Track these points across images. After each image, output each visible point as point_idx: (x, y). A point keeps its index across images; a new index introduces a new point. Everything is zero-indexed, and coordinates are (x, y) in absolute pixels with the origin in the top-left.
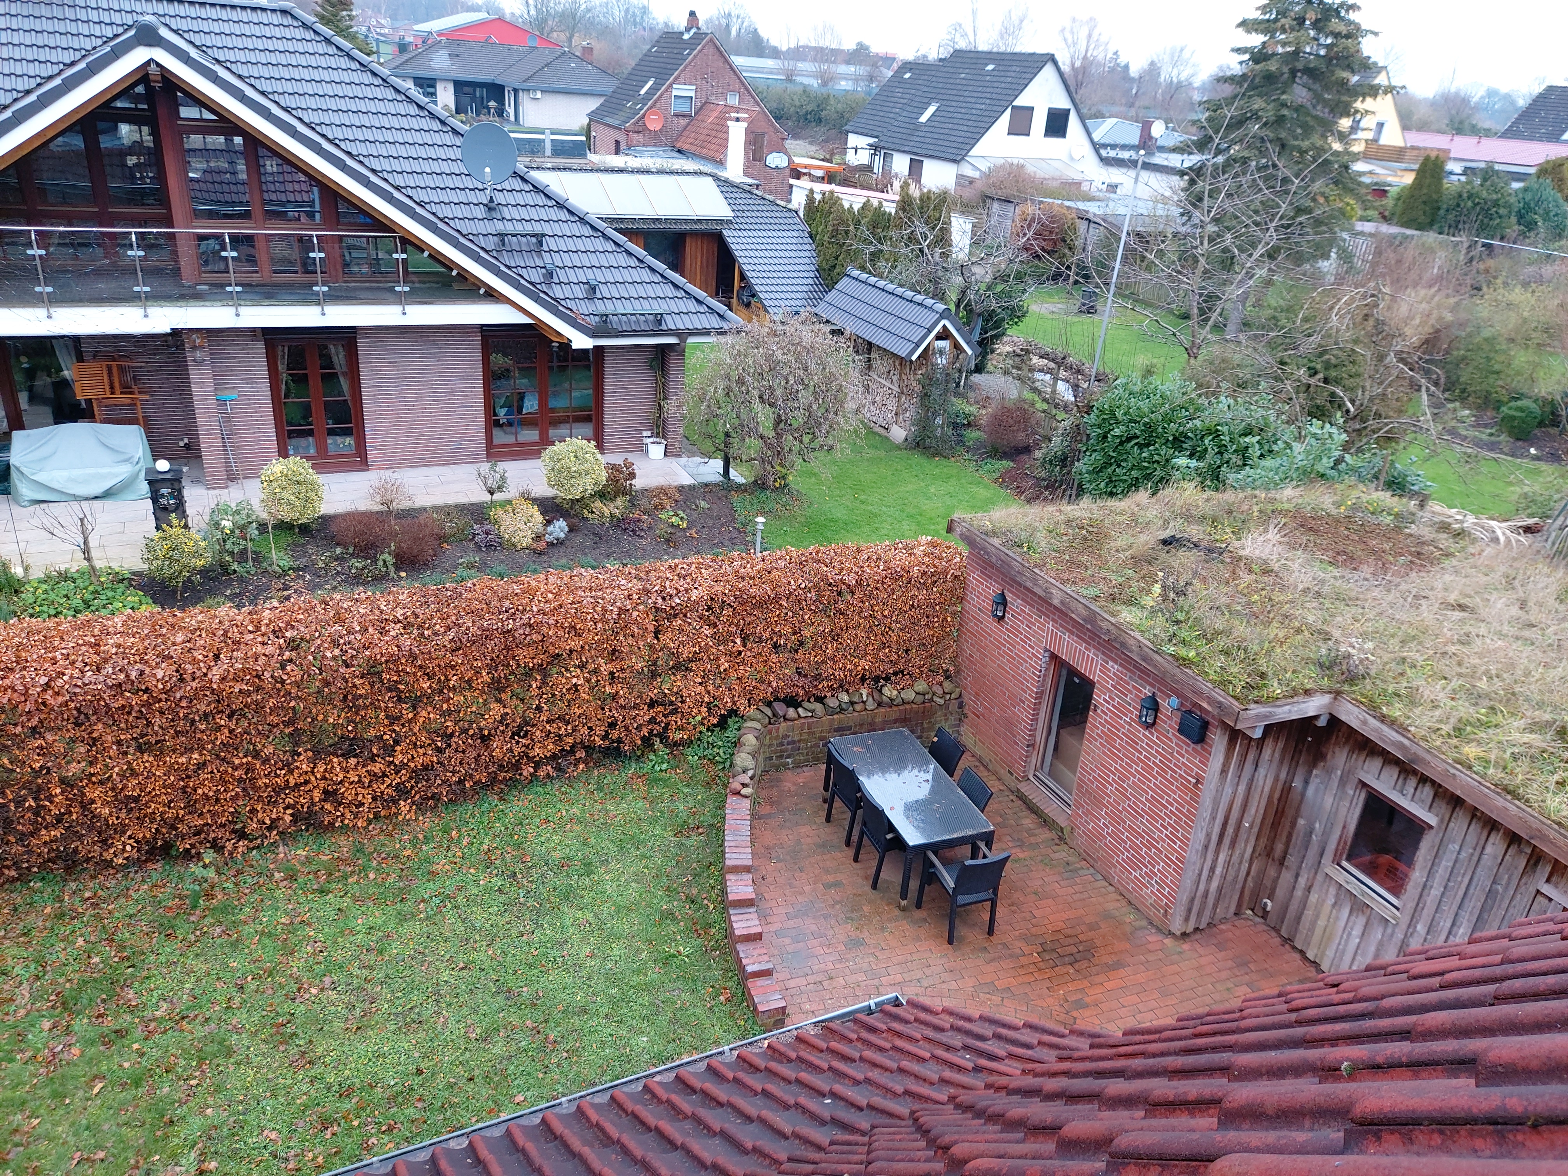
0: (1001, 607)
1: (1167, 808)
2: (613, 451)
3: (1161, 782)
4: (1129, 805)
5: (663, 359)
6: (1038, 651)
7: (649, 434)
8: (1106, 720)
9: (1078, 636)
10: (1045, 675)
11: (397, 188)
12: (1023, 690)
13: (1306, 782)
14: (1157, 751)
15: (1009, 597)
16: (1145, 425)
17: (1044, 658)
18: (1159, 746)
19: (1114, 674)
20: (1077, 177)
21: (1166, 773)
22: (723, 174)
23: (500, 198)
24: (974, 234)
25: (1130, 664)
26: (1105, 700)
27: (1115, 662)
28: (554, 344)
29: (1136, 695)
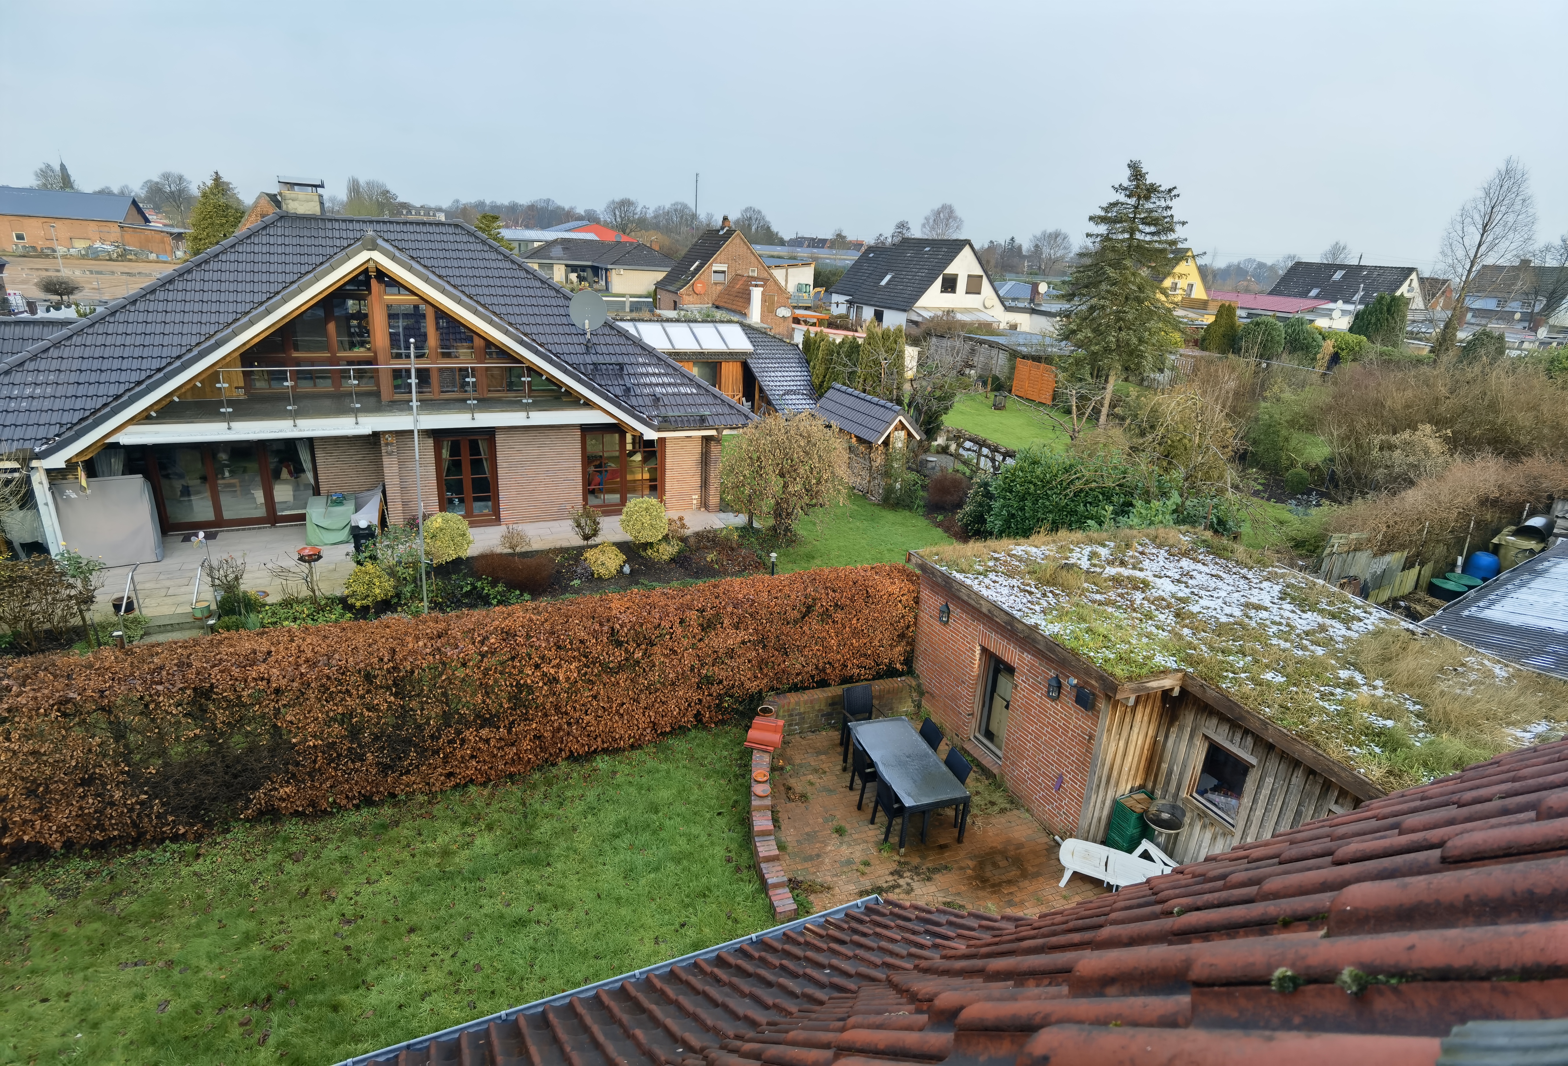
0: (946, 615)
1: (1069, 758)
2: (672, 509)
3: (1065, 739)
4: (1043, 758)
6: (973, 646)
7: (697, 497)
8: (1023, 695)
9: (1001, 635)
10: (979, 664)
11: (526, 335)
12: (963, 674)
13: (1167, 737)
14: (1060, 716)
15: (951, 607)
17: (978, 651)
18: (1062, 713)
19: (1028, 661)
20: (989, 319)
21: (1068, 733)
22: (748, 321)
23: (595, 340)
24: (919, 359)
25: (1039, 654)
26: (1022, 680)
28: (630, 436)
29: (1044, 677)
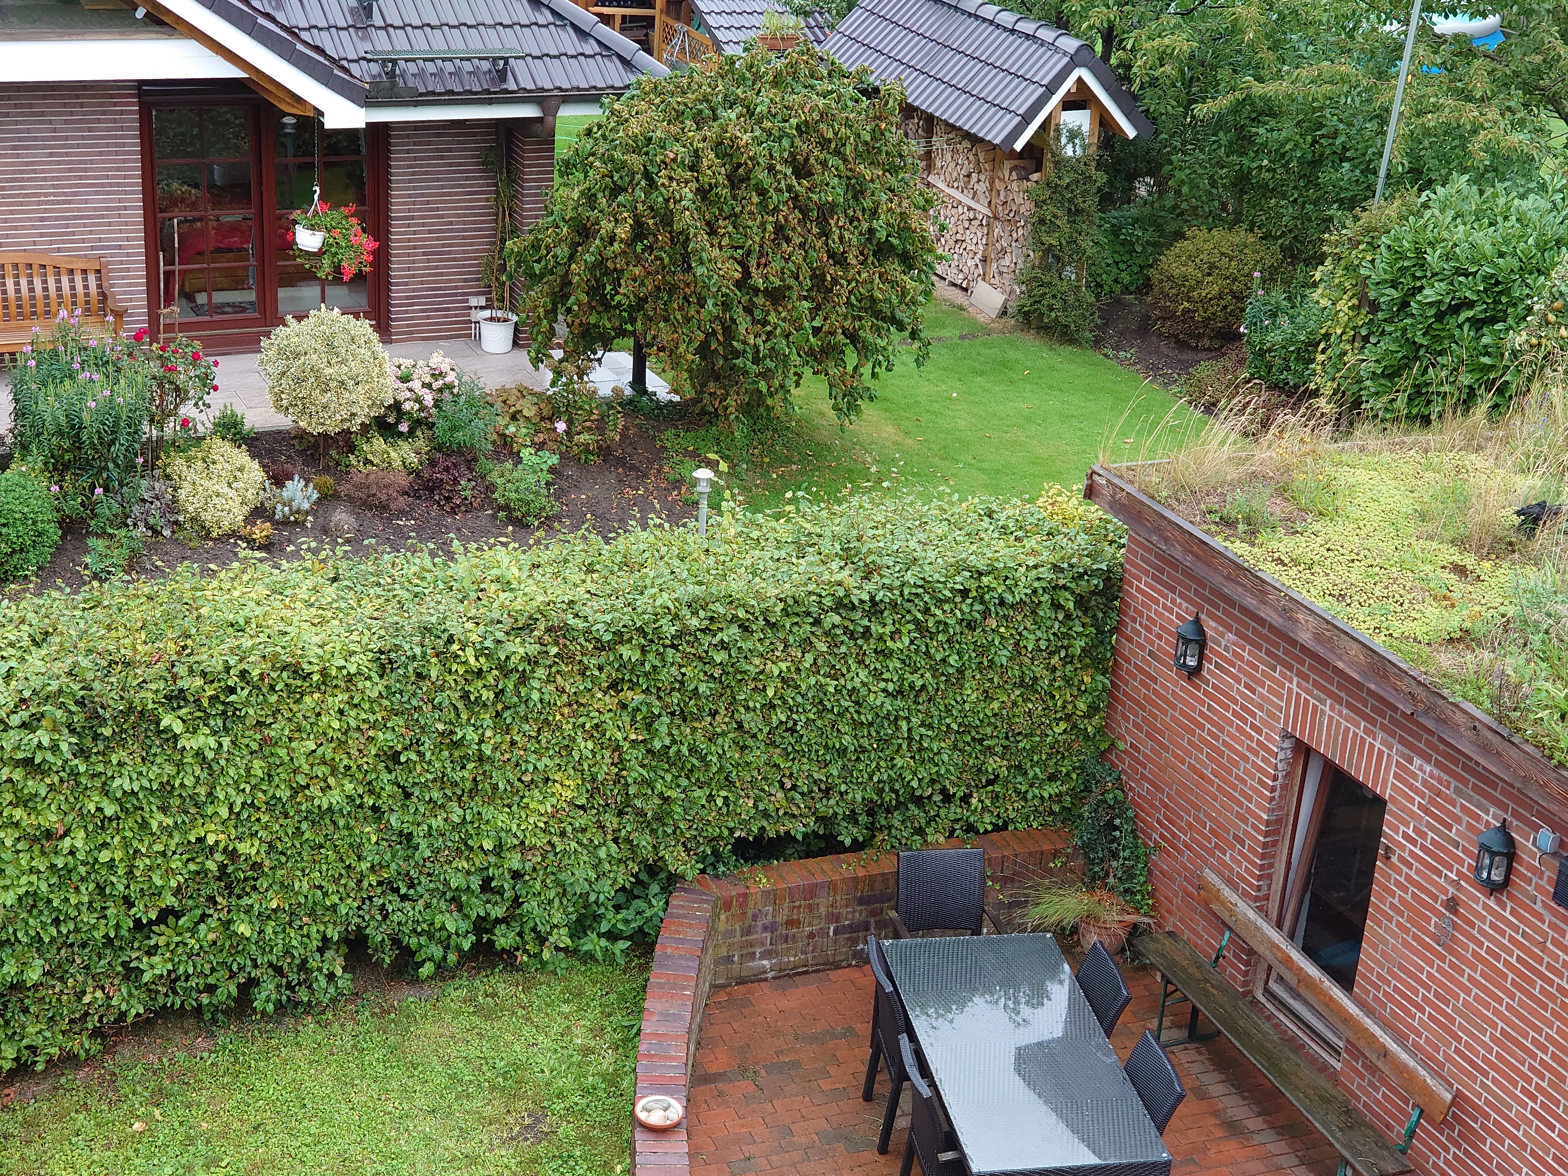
0: (1192, 649)
1: (1534, 1056)
2: (410, 336)
3: (1521, 1003)
4: (1457, 1051)
5: (509, 149)
6: (1269, 738)
7: (482, 301)
8: (1408, 877)
9: (1349, 706)
10: (1284, 787)
12: (1238, 815)
14: (1512, 939)
15: (1210, 627)
16: (1485, 278)
17: (1281, 750)
18: (1516, 929)
19: (1425, 783)
21: (1533, 984)
25: (1456, 762)
26: (1406, 836)
27: (1427, 759)
28: (287, 120)
29: (1469, 826)
